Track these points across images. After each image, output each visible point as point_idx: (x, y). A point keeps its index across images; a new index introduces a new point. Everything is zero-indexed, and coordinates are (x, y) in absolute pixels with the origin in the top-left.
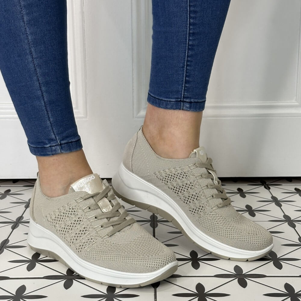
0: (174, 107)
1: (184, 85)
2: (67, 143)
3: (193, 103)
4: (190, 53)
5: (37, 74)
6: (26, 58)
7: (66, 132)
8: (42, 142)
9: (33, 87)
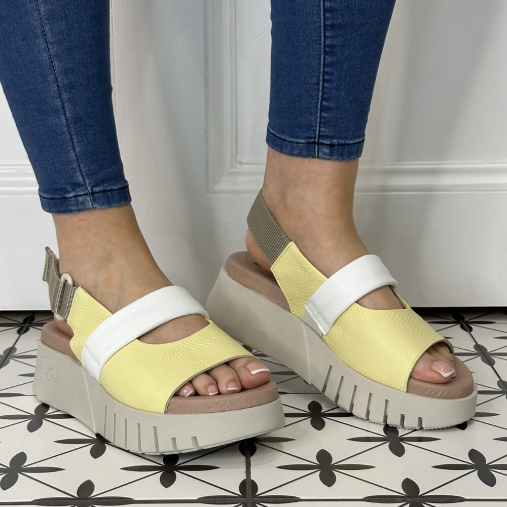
0: (304, 154)
1: (318, 115)
2: (103, 191)
3: (336, 145)
4: (329, 59)
5: (54, 71)
6: (36, 43)
7: (103, 172)
8: (62, 189)
9: (47, 92)
